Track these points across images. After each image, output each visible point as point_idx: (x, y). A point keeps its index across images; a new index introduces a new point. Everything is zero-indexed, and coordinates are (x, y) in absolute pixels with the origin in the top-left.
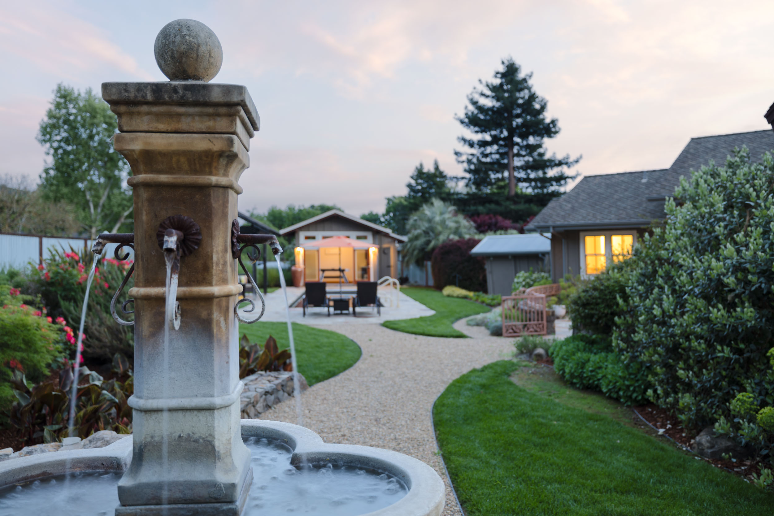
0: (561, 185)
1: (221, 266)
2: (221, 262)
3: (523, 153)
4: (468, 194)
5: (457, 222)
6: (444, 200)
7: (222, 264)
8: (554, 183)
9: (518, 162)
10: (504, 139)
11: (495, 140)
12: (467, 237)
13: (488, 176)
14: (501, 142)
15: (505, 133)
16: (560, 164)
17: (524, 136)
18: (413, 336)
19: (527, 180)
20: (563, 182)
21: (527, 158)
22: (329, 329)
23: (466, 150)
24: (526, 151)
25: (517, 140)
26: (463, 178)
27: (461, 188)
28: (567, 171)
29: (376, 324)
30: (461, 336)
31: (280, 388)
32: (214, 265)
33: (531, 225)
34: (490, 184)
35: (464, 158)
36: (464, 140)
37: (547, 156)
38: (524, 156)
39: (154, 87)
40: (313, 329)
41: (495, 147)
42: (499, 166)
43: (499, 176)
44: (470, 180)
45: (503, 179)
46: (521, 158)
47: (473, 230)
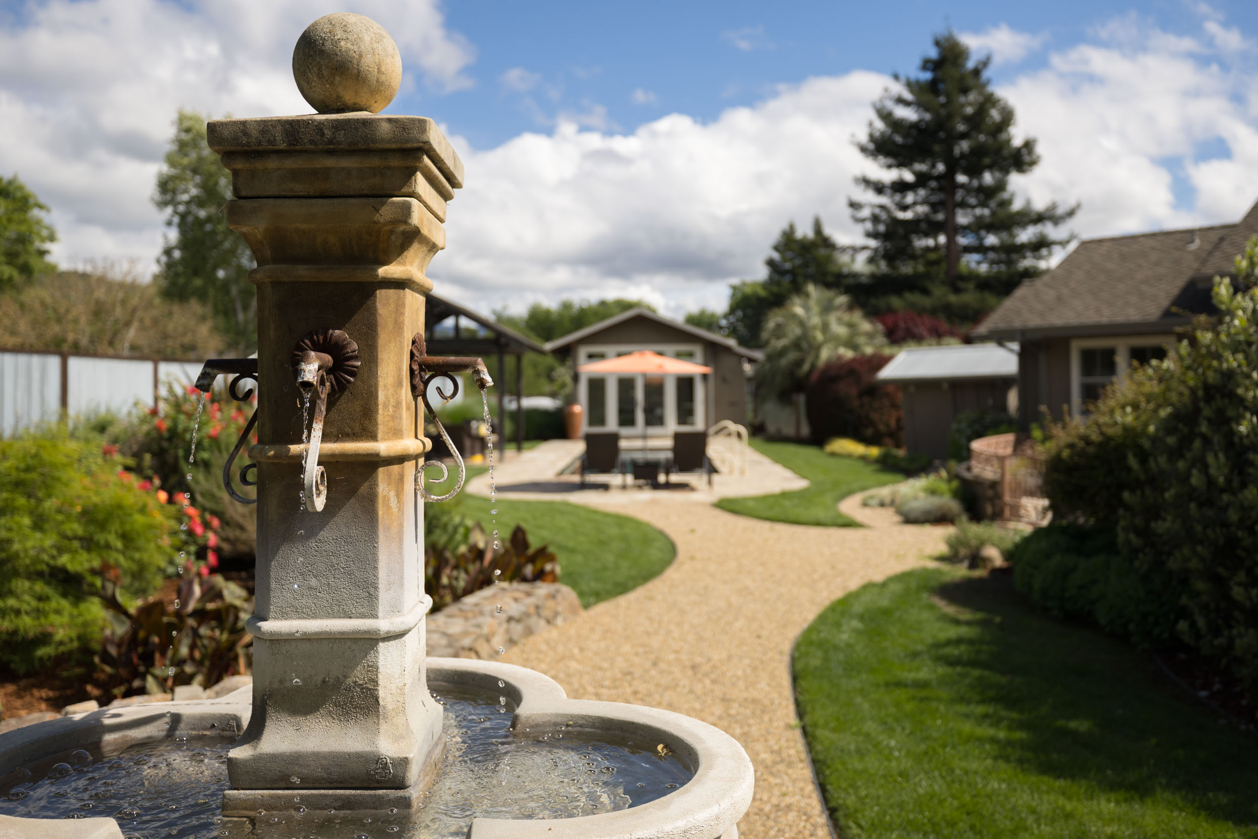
0: (1040, 258)
1: (391, 410)
2: (392, 402)
3: (972, 201)
4: (873, 276)
5: (851, 326)
6: (828, 285)
7: (393, 406)
8: (1029, 254)
9: (963, 218)
10: (939, 178)
11: (922, 180)
12: (869, 350)
13: (910, 243)
14: (933, 184)
15: (941, 167)
16: (1040, 218)
17: (974, 171)
18: (766, 525)
19: (980, 249)
20: (1044, 251)
21: (978, 211)
22: (622, 511)
23: (870, 198)
24: (976, 197)
25: (962, 178)
26: (864, 248)
27: (860, 264)
28: (1051, 231)
29: (702, 504)
30: (849, 524)
31: (532, 610)
32: (380, 407)
33: (983, 329)
34: (913, 257)
35: (866, 213)
36: (866, 182)
37: (1017, 205)
38: (973, 207)
39: (287, 126)
40: (595, 512)
41: (922, 192)
42: (929, 227)
43: (930, 242)
44: (876, 250)
45: (937, 248)
46: (969, 210)
47: (881, 340)
